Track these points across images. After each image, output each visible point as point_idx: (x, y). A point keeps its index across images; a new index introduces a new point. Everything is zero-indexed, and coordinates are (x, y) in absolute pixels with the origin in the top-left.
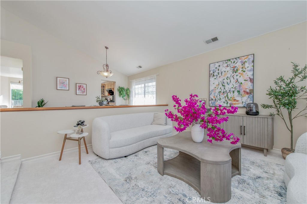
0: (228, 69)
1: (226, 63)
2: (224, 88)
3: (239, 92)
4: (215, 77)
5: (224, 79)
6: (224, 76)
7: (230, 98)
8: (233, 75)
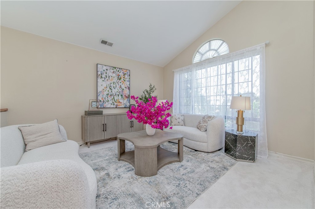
0: (114, 75)
1: (113, 69)
2: (111, 91)
3: (122, 95)
4: (103, 79)
5: (111, 83)
6: (111, 80)
7: (116, 100)
8: (118, 81)
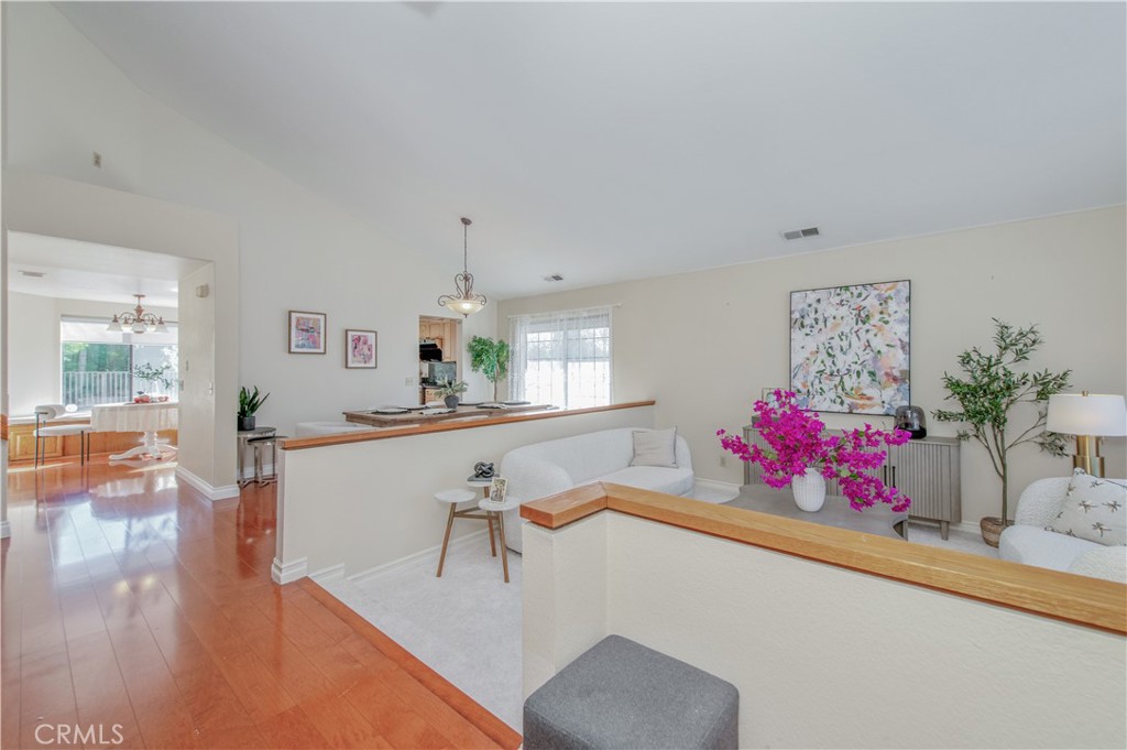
0: (844, 311)
1: (839, 295)
2: (833, 362)
3: (872, 374)
4: (807, 330)
5: (833, 338)
6: (832, 330)
7: (848, 390)
8: (856, 328)
